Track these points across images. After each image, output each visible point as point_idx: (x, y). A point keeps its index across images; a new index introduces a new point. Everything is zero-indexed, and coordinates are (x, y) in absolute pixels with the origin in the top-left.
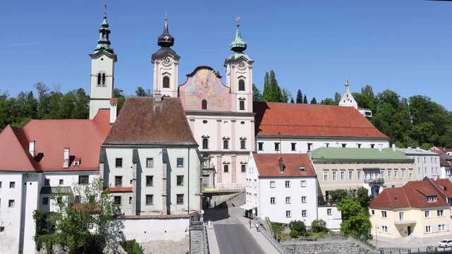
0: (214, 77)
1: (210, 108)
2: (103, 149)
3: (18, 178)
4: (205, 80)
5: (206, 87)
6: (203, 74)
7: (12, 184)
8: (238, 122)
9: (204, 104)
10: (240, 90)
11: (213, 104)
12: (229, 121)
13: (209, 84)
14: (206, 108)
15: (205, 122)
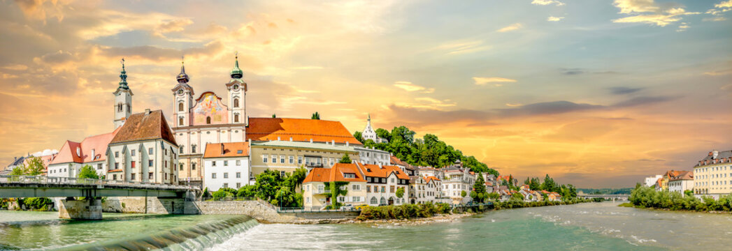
0: (215, 100)
1: (213, 122)
2: (109, 146)
3: (67, 167)
4: (209, 102)
5: (210, 107)
6: (208, 98)
7: (65, 170)
8: (234, 131)
9: (208, 120)
10: (235, 107)
11: (215, 119)
12: (226, 131)
13: (212, 105)
14: (210, 123)
15: (208, 133)
